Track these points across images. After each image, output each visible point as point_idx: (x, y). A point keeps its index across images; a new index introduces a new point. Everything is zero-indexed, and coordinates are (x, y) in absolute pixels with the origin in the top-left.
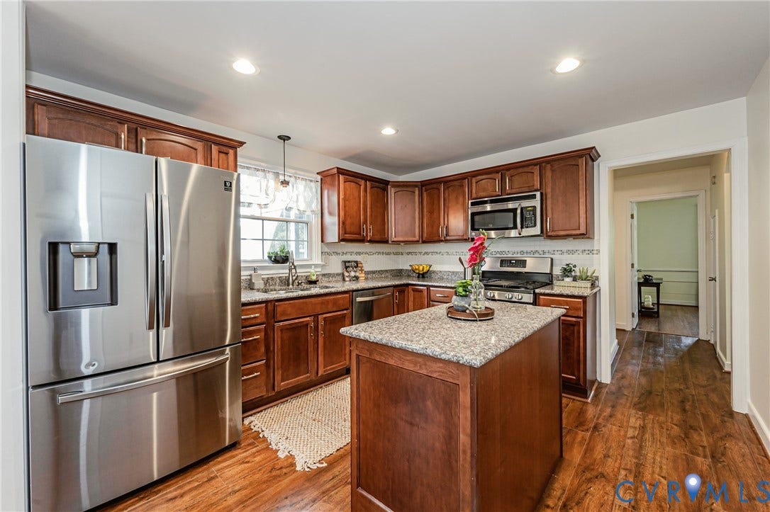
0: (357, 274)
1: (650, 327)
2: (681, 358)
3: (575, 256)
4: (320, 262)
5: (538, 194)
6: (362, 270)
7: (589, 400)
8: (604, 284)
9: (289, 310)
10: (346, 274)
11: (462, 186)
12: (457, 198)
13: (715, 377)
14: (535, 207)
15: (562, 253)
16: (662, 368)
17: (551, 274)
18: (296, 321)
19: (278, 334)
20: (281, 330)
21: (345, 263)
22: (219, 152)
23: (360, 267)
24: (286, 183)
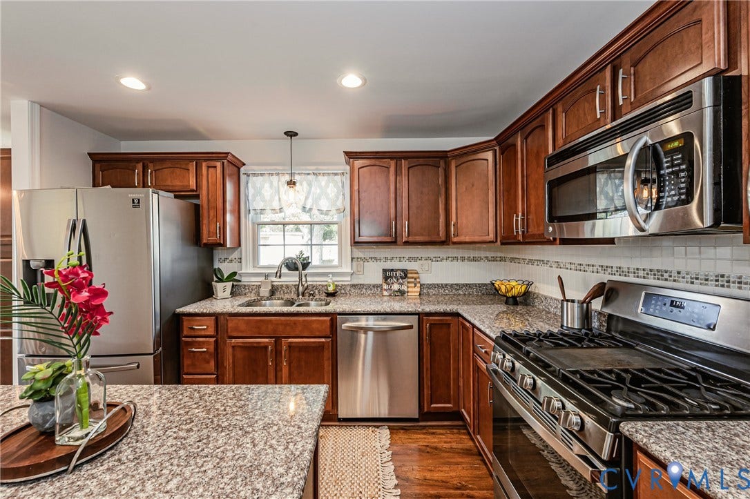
4: (349, 270)
6: (415, 282)
9: (243, 327)
11: (544, 128)
12: (538, 156)
18: (251, 340)
19: (229, 351)
20: (233, 347)
21: (385, 271)
22: (208, 167)
23: (412, 278)
24: (292, 183)
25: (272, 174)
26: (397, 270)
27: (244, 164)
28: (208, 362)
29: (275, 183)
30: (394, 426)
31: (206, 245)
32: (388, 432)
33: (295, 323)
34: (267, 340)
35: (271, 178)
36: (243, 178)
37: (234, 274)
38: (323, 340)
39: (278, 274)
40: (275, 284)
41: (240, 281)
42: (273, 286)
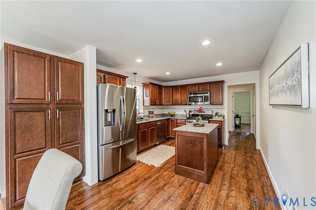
0: (153, 116)
1: (238, 131)
2: (246, 138)
3: (218, 110)
4: (143, 112)
5: (209, 92)
6: (154, 114)
7: (223, 149)
8: (226, 117)
9: (142, 127)
10: (150, 116)
11: (186, 88)
12: (184, 92)
13: (253, 142)
14: (208, 96)
15: (215, 109)
16: (241, 141)
17: (212, 115)
18: (144, 130)
19: (140, 134)
34: (146, 129)
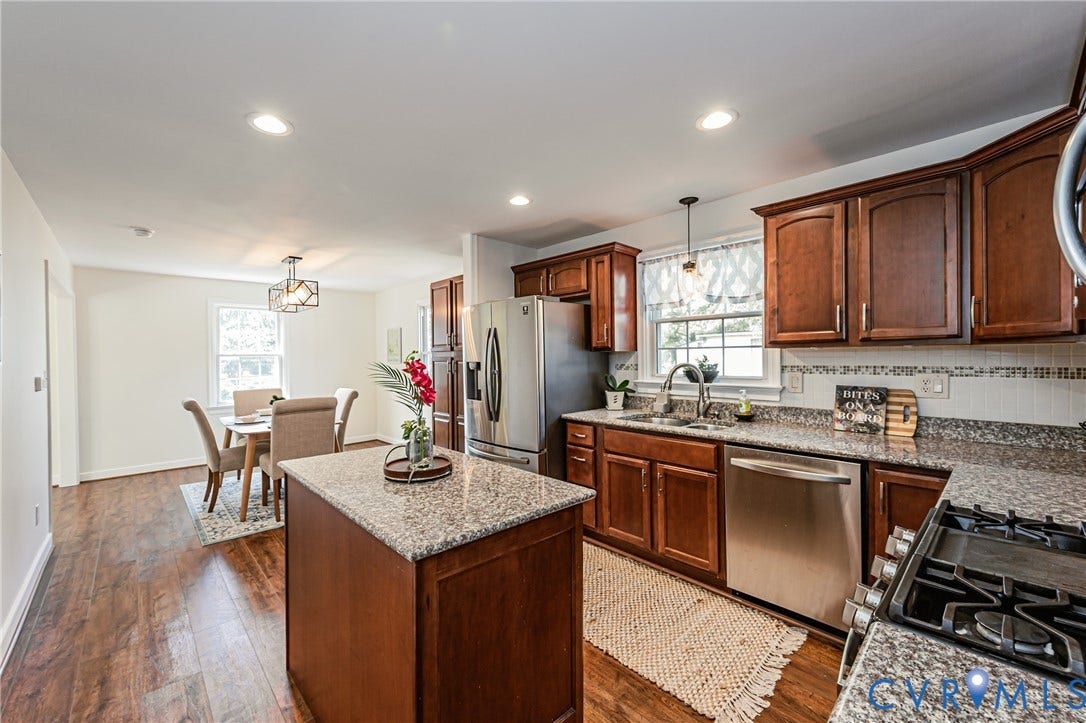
4: (777, 385)
6: (907, 413)
18: (625, 458)
19: (606, 466)
20: (609, 463)
21: (840, 389)
22: (597, 263)
23: (900, 404)
24: (689, 266)
25: (670, 258)
26: (865, 389)
27: (640, 251)
28: (587, 474)
29: (674, 269)
30: (821, 636)
31: (596, 349)
32: (803, 638)
33: (672, 446)
34: (641, 462)
35: (669, 262)
36: (639, 266)
37: (626, 382)
38: (706, 474)
39: (668, 385)
40: (673, 398)
41: (634, 392)
42: (671, 401)
